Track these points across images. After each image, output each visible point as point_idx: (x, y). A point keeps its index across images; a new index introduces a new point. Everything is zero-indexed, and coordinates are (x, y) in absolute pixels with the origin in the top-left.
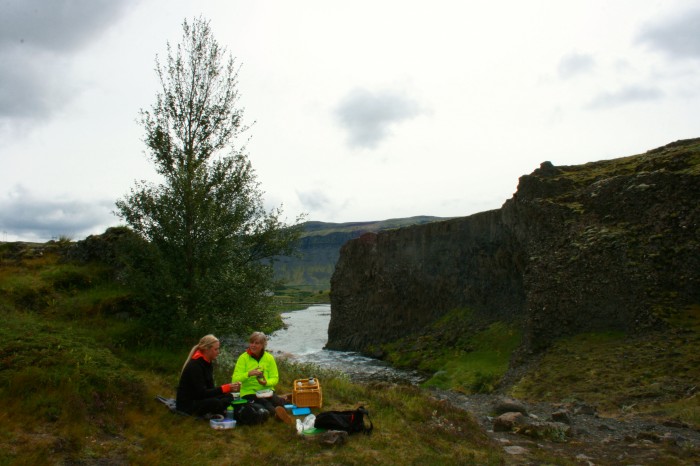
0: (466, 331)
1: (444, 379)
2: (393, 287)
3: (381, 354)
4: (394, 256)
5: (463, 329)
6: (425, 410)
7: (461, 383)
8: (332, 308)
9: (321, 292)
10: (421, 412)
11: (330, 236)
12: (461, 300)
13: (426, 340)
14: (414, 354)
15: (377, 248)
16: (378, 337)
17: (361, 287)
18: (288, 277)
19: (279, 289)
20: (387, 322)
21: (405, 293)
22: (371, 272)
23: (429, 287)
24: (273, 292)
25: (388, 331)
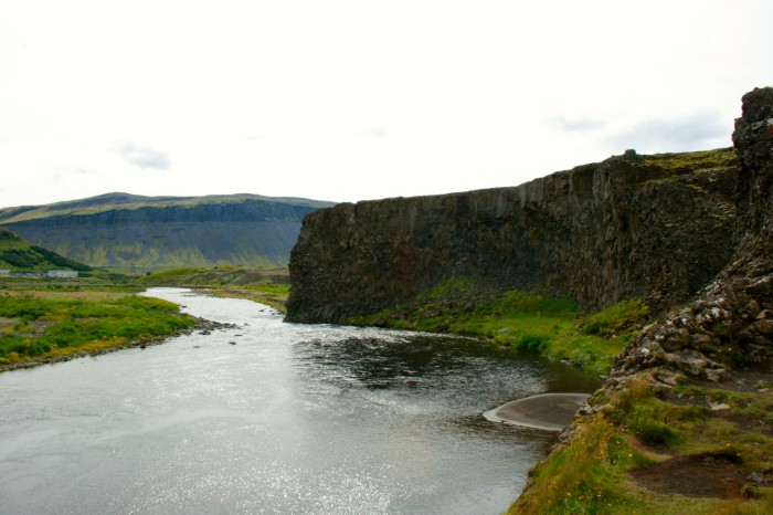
2: (375, 258)
15: (355, 219)
16: (355, 309)
17: (336, 257)
18: (88, 257)
19: (83, 270)
20: (367, 293)
21: (388, 264)
22: (348, 243)
23: (416, 258)
24: (76, 273)
25: (367, 302)
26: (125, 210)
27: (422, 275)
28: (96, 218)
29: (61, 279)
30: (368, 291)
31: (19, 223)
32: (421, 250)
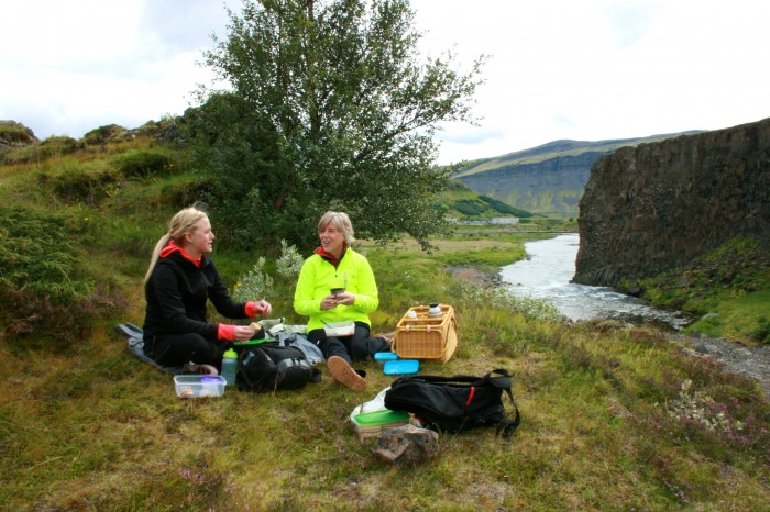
0: (747, 267)
1: (716, 324)
2: (655, 211)
3: (637, 290)
4: (656, 175)
5: (744, 264)
6: (668, 377)
7: (738, 330)
8: (581, 236)
9: (571, 220)
10: (659, 380)
11: (583, 156)
12: (742, 228)
13: (695, 275)
14: (678, 292)
15: (636, 165)
16: (635, 270)
17: (617, 211)
18: (535, 203)
19: (523, 216)
20: (646, 252)
21: (670, 218)
22: (628, 194)
23: (700, 212)
24: (517, 219)
25: (647, 264)
26: (568, 157)
27: (708, 232)
28: (541, 167)
29: (501, 226)
30: (649, 250)
31: (476, 174)
32: (706, 200)
